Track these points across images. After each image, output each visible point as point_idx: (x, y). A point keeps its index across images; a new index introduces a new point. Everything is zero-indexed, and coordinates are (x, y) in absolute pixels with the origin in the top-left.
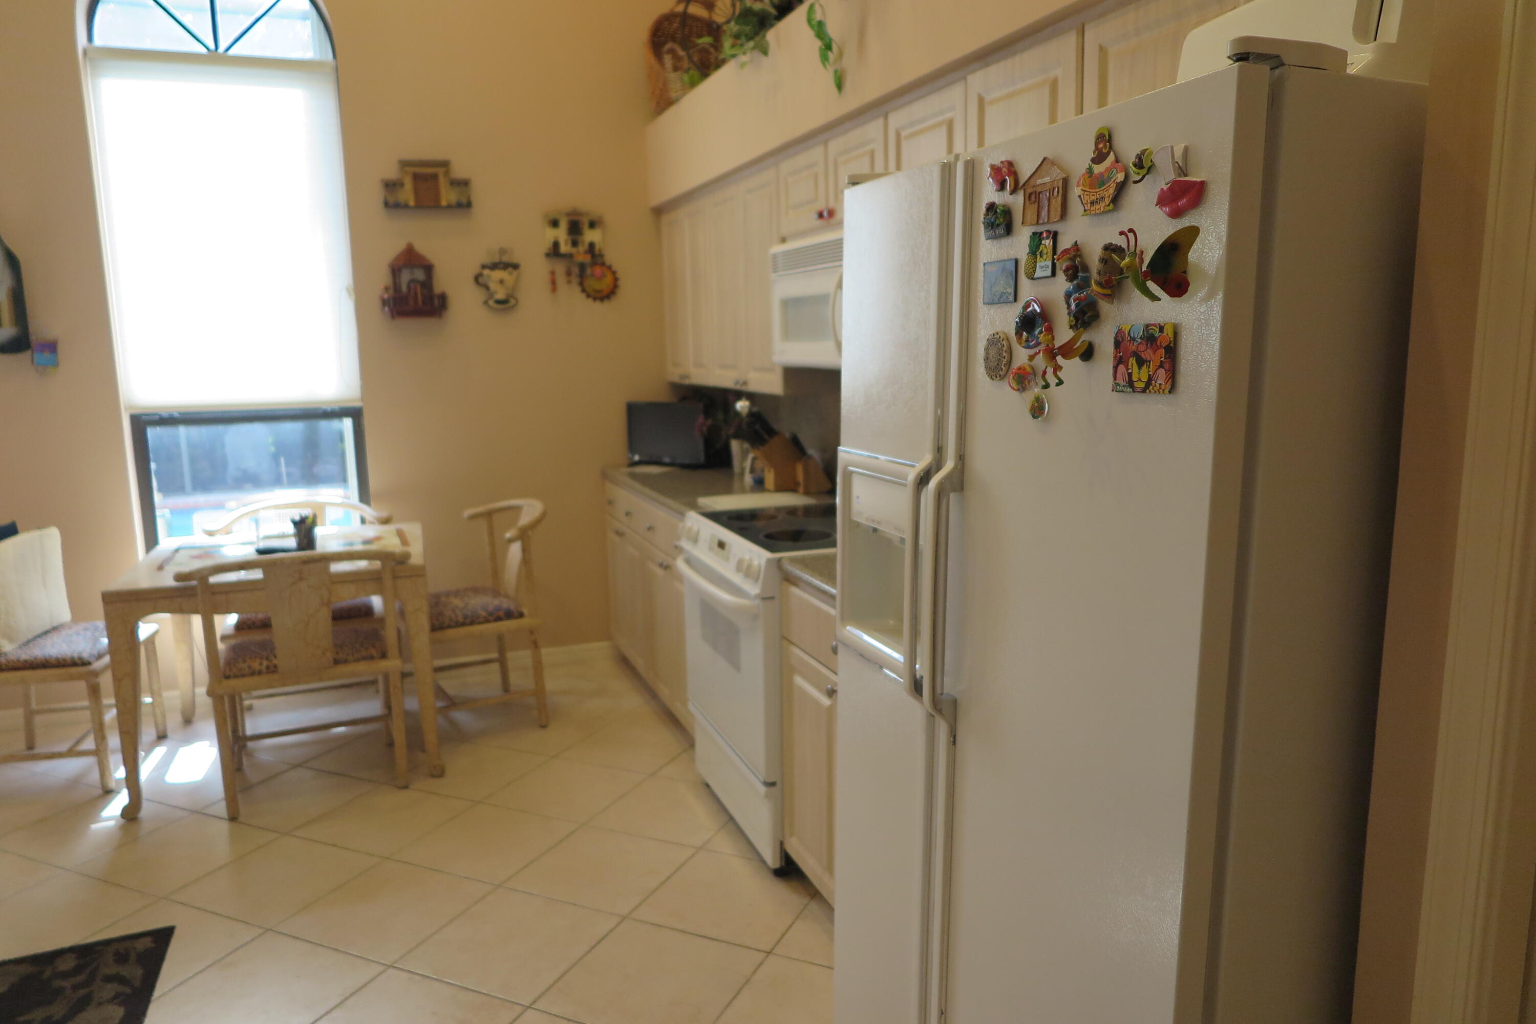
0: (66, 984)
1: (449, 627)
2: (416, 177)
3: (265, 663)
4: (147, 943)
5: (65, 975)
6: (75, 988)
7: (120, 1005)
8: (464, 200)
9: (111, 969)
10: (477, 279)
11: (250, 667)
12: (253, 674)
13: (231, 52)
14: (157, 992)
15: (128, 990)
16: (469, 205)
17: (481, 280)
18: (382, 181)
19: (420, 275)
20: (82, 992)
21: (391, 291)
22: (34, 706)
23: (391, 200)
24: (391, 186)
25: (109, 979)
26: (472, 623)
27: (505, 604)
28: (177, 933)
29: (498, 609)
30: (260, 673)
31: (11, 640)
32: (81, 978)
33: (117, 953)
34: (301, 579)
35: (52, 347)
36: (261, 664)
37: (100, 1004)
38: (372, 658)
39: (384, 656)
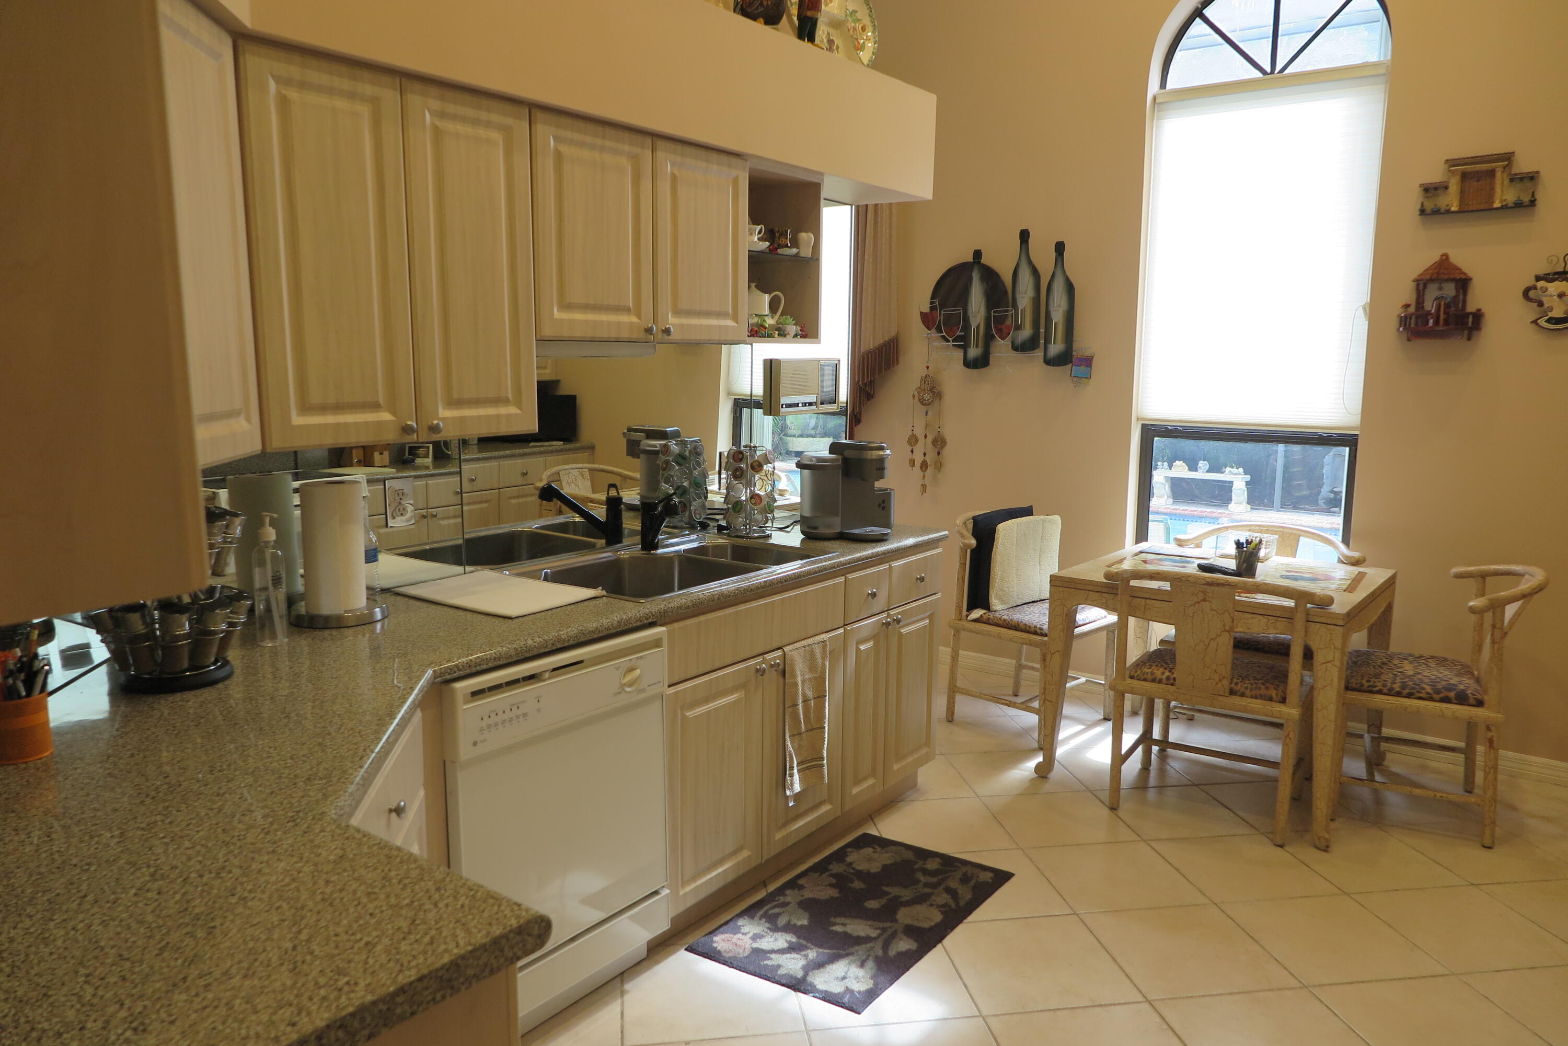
0: (922, 878)
1: (1380, 692)
2: (1465, 176)
3: (1167, 674)
4: (987, 877)
5: (925, 872)
6: (926, 885)
7: (942, 913)
8: (1526, 199)
9: (954, 884)
10: (1526, 293)
11: (1152, 674)
12: (1153, 681)
13: (1289, 70)
14: (971, 918)
15: (953, 905)
16: (1533, 203)
17: (1532, 294)
18: (1421, 185)
19: (1450, 290)
20: (929, 890)
21: (1412, 309)
22: (1023, 662)
23: (1429, 206)
24: (1429, 190)
25: (948, 890)
26: (1409, 696)
27: (1466, 683)
28: (1013, 880)
29: (1450, 688)
30: (1160, 681)
31: (1003, 602)
32: (935, 880)
33: (965, 874)
34: (1204, 600)
35: (1088, 362)
36: (1163, 674)
37: (931, 905)
38: (1270, 699)
39: (1283, 701)
